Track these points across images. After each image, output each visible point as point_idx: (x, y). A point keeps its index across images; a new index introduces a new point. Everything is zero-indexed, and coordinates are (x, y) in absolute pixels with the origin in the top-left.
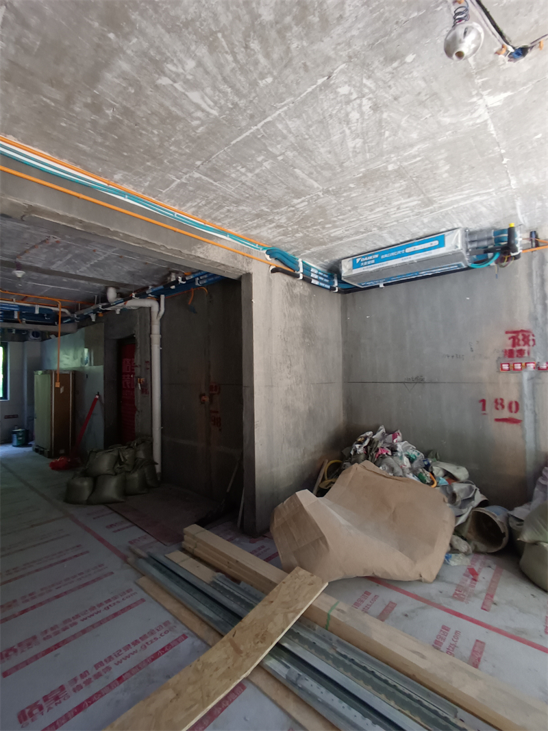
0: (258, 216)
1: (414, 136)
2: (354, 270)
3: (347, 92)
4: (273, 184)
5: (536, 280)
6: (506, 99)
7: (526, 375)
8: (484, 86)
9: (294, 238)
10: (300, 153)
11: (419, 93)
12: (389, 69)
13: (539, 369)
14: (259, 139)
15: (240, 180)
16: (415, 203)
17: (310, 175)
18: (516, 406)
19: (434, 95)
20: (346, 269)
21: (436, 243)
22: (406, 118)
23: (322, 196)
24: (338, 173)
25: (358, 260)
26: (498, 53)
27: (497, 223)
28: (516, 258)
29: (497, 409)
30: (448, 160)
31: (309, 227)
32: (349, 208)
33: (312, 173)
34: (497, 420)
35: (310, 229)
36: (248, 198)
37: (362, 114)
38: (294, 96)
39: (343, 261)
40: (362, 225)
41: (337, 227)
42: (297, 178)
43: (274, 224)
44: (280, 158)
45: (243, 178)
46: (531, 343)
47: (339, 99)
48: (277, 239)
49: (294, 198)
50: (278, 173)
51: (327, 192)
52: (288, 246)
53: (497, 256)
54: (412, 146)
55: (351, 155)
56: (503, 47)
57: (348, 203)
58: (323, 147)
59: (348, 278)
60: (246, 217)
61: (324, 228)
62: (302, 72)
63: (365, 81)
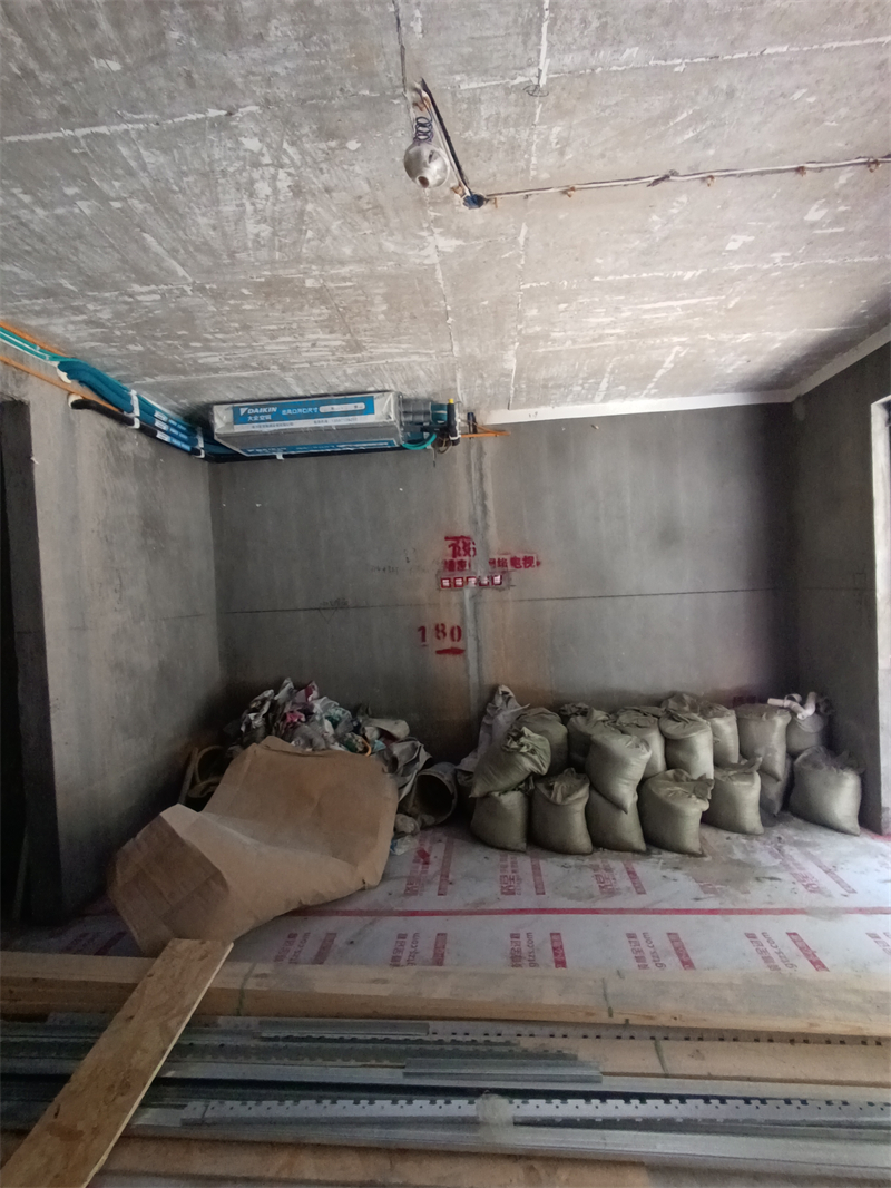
0: (48, 293)
1: (347, 251)
2: (236, 426)
3: (256, 150)
4: (92, 246)
5: (475, 475)
6: (457, 247)
7: (467, 593)
8: (436, 221)
9: (124, 352)
10: (157, 210)
11: (360, 198)
12: (323, 145)
13: (481, 585)
14: (74, 155)
15: (14, 213)
16: (338, 343)
17: (173, 252)
18: (458, 633)
19: (378, 208)
20: (221, 421)
21: (361, 406)
22: (339, 222)
23: (190, 293)
24: (225, 265)
25: (243, 411)
26: (454, 190)
27: (435, 394)
28: (455, 443)
29: (438, 638)
30: (387, 298)
31: (158, 339)
32: (237, 325)
33: (177, 251)
34: (439, 652)
35: (159, 343)
36: (27, 252)
37: (276, 191)
38: (162, 114)
39: (215, 408)
40: (254, 357)
41: (210, 349)
42: (145, 249)
43: (85, 317)
44: (116, 205)
45: (24, 214)
46: (472, 552)
47: (242, 153)
48: (88, 345)
49: (135, 281)
50: (108, 229)
51: (201, 289)
52: (106, 362)
53: (434, 437)
54: (342, 263)
55: (250, 245)
56: (460, 185)
57: (236, 317)
58: (203, 215)
59: (226, 437)
60: (17, 287)
61: (186, 346)
62: (182, 85)
63: (285, 145)
